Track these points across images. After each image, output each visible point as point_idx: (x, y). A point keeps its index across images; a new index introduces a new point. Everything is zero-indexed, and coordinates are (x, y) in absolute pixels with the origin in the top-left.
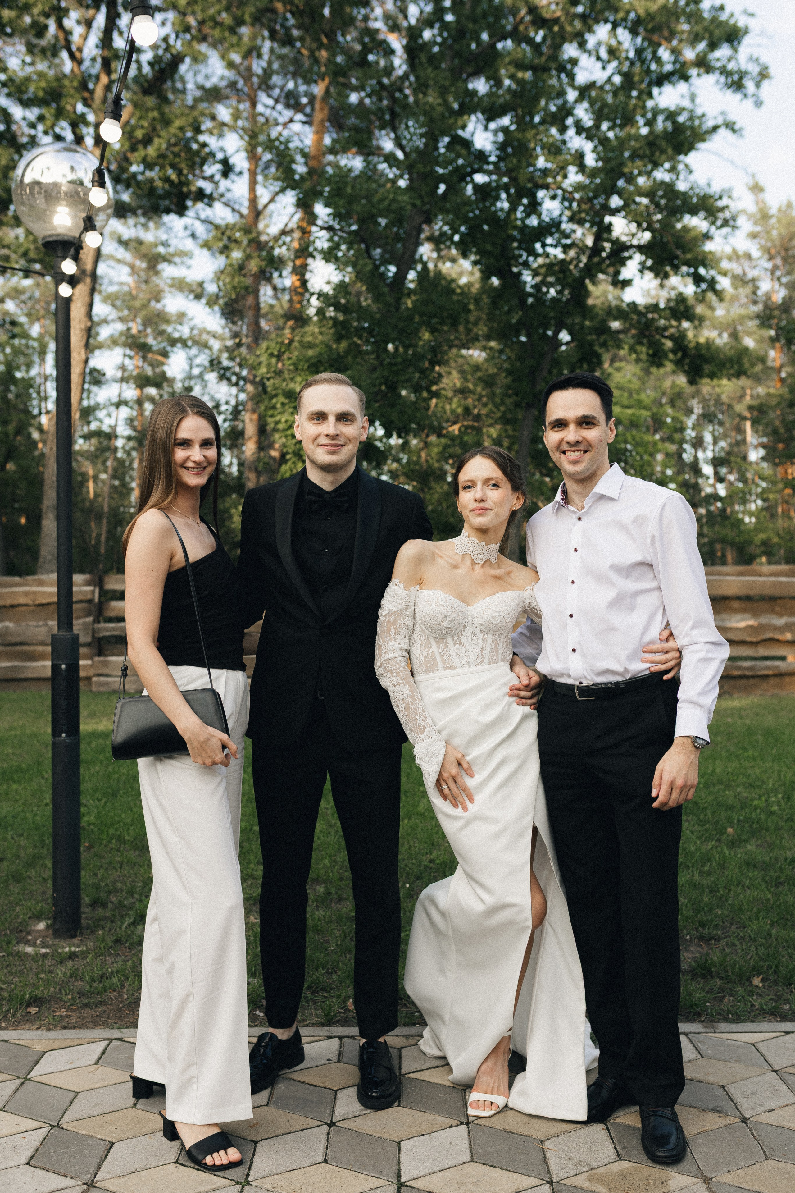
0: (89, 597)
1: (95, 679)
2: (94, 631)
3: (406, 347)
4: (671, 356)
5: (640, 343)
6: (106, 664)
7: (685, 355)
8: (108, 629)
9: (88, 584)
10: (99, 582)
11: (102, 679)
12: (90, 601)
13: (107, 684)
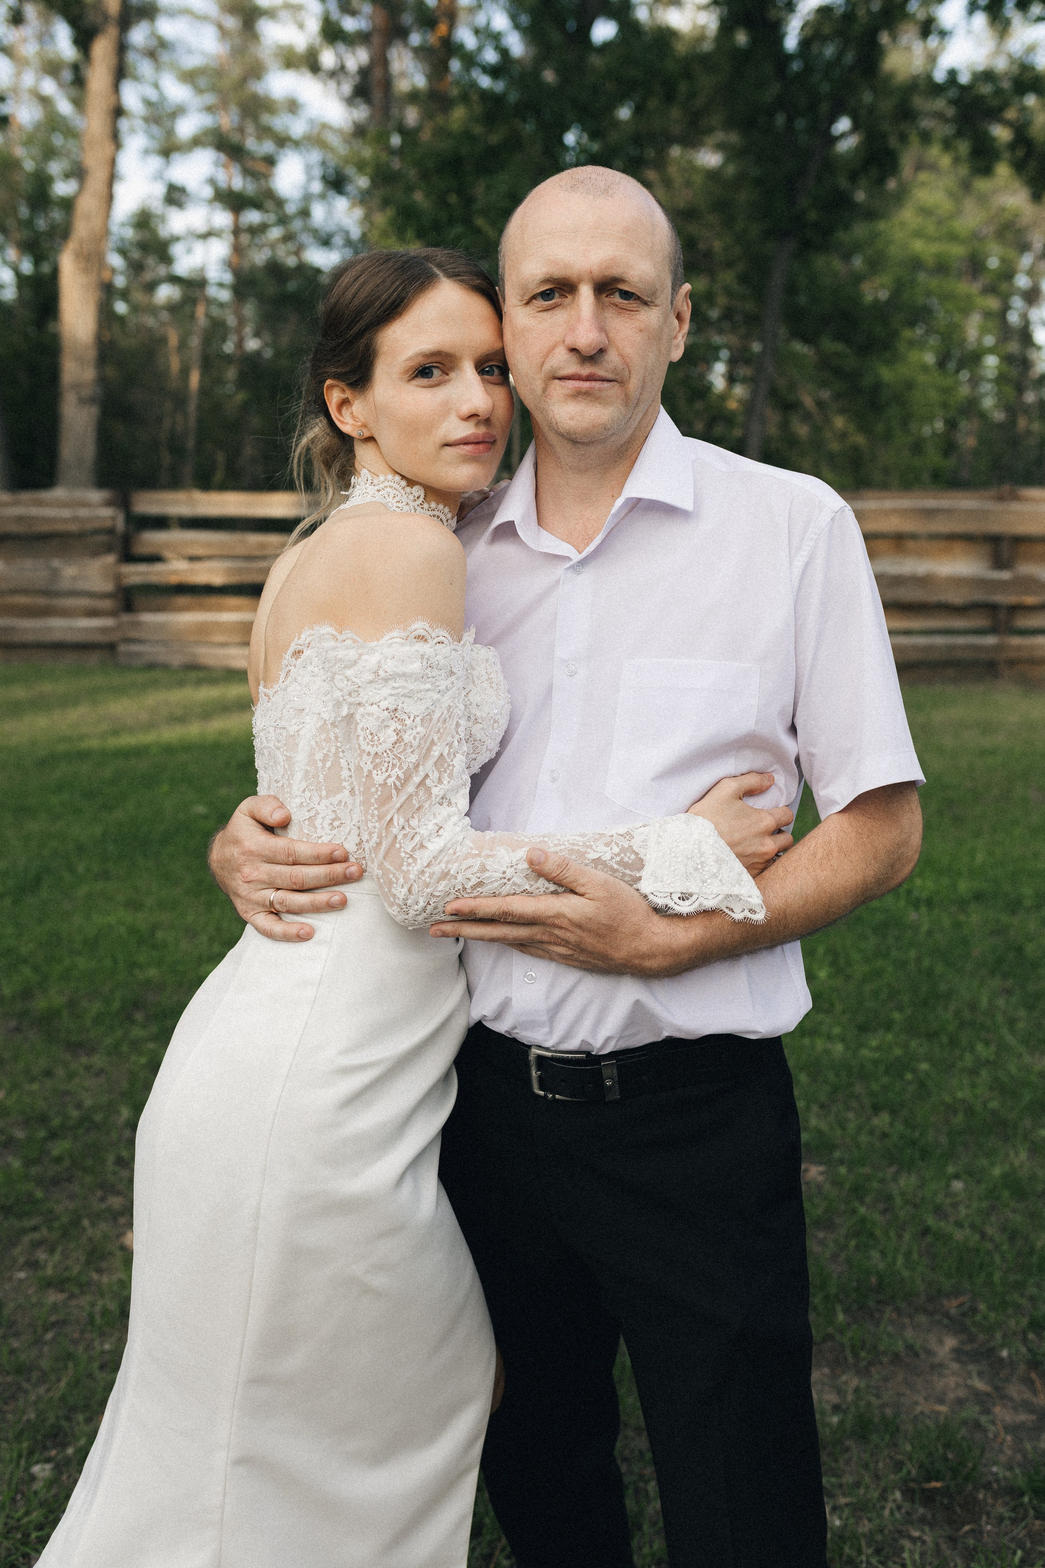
0: (108, 524)
1: (122, 648)
2: (118, 577)
3: (594, 135)
4: (1007, 155)
5: (959, 134)
6: (137, 625)
7: (1028, 154)
8: (137, 574)
9: (109, 503)
10: (123, 503)
11: (135, 648)
12: (111, 531)
13: (138, 654)
